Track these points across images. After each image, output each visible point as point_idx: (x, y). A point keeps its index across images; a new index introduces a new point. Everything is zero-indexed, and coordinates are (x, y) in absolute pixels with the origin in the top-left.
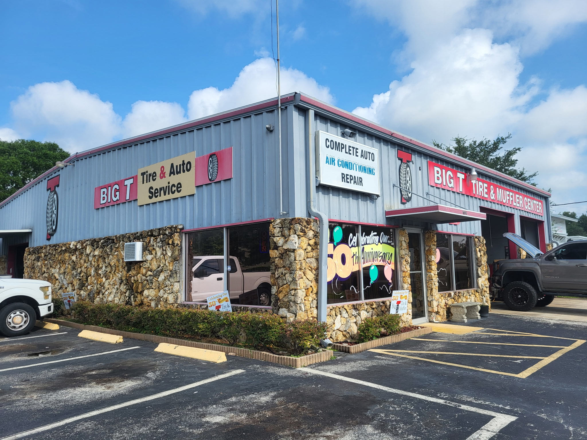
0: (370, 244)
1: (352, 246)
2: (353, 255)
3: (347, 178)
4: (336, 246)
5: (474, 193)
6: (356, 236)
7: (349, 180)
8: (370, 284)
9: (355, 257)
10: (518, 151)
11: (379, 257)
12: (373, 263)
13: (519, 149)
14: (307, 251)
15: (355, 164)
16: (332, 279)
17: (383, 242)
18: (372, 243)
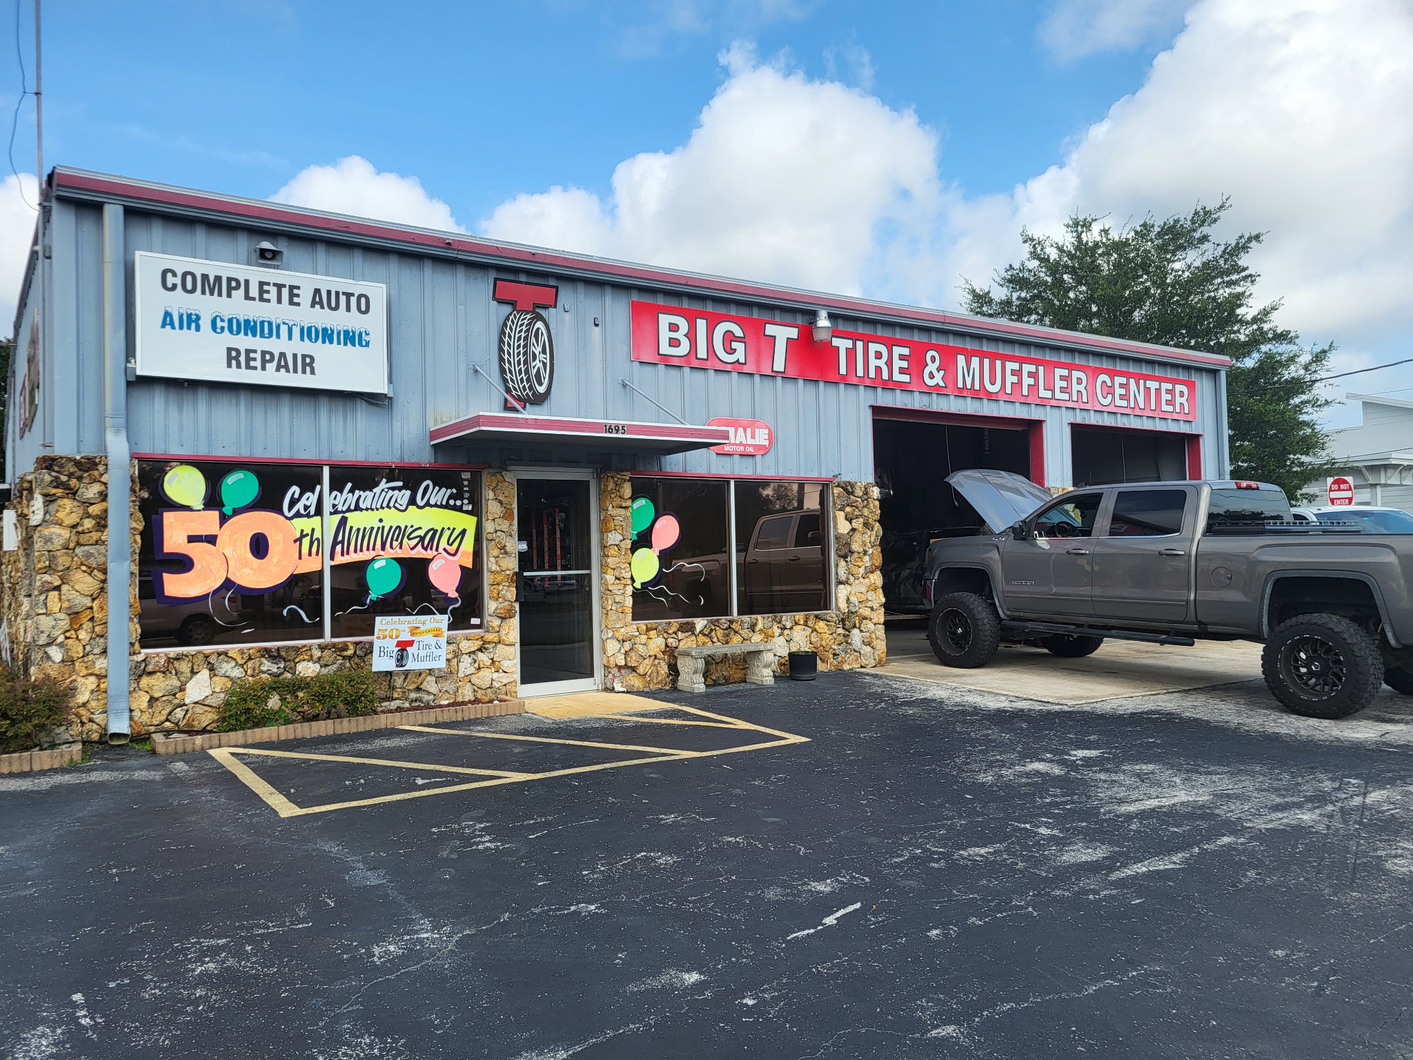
0: (372, 510)
1: (298, 515)
2: (298, 536)
3: (248, 359)
4: (230, 517)
5: (843, 371)
6: (313, 492)
7: (258, 364)
8: (368, 601)
9: (306, 541)
10: (1253, 244)
11: (409, 539)
12: (382, 553)
13: (1257, 238)
14: (80, 529)
15: (284, 323)
16: (212, 590)
17: (428, 504)
18: (382, 508)
